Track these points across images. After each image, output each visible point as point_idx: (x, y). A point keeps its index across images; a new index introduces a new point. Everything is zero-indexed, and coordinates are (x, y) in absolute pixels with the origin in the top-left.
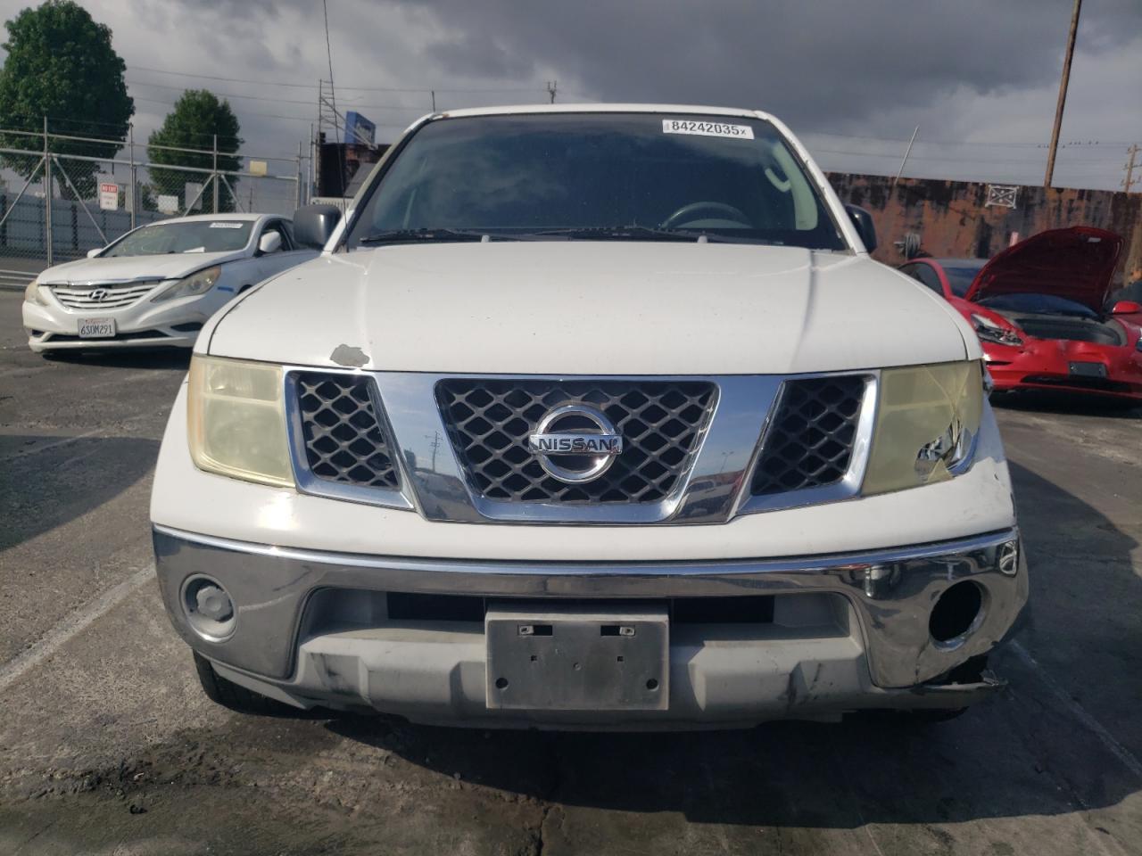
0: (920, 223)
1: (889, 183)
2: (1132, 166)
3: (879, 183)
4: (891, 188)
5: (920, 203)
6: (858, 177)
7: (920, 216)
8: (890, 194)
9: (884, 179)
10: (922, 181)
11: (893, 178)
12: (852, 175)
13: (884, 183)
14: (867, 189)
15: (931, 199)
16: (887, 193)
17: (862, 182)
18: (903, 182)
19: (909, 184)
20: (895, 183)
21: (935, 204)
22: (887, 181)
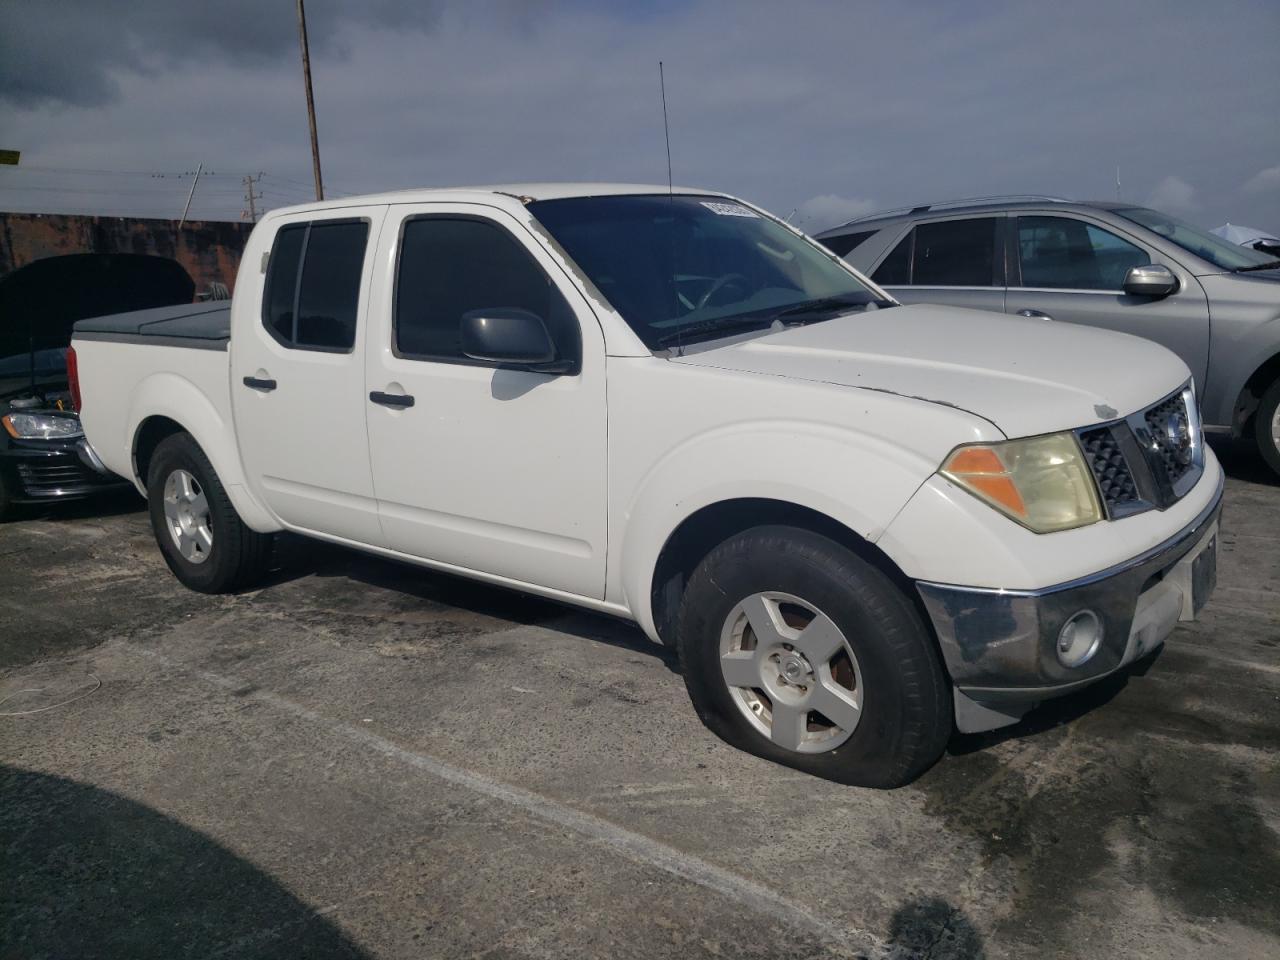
0: (218, 270)
1: (173, 228)
2: (252, 198)
3: (162, 228)
4: (176, 233)
5: (212, 247)
6: (135, 221)
7: (215, 262)
8: (177, 239)
9: (166, 222)
10: (208, 224)
11: (176, 222)
12: (126, 219)
13: (167, 229)
14: (148, 235)
15: (221, 243)
16: (172, 238)
17: (140, 227)
18: (188, 226)
19: (195, 227)
20: (180, 227)
21: (228, 249)
22: (170, 225)
